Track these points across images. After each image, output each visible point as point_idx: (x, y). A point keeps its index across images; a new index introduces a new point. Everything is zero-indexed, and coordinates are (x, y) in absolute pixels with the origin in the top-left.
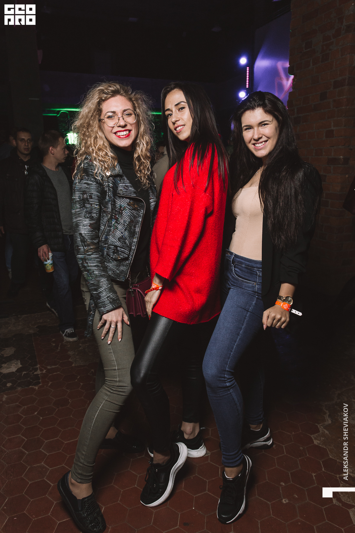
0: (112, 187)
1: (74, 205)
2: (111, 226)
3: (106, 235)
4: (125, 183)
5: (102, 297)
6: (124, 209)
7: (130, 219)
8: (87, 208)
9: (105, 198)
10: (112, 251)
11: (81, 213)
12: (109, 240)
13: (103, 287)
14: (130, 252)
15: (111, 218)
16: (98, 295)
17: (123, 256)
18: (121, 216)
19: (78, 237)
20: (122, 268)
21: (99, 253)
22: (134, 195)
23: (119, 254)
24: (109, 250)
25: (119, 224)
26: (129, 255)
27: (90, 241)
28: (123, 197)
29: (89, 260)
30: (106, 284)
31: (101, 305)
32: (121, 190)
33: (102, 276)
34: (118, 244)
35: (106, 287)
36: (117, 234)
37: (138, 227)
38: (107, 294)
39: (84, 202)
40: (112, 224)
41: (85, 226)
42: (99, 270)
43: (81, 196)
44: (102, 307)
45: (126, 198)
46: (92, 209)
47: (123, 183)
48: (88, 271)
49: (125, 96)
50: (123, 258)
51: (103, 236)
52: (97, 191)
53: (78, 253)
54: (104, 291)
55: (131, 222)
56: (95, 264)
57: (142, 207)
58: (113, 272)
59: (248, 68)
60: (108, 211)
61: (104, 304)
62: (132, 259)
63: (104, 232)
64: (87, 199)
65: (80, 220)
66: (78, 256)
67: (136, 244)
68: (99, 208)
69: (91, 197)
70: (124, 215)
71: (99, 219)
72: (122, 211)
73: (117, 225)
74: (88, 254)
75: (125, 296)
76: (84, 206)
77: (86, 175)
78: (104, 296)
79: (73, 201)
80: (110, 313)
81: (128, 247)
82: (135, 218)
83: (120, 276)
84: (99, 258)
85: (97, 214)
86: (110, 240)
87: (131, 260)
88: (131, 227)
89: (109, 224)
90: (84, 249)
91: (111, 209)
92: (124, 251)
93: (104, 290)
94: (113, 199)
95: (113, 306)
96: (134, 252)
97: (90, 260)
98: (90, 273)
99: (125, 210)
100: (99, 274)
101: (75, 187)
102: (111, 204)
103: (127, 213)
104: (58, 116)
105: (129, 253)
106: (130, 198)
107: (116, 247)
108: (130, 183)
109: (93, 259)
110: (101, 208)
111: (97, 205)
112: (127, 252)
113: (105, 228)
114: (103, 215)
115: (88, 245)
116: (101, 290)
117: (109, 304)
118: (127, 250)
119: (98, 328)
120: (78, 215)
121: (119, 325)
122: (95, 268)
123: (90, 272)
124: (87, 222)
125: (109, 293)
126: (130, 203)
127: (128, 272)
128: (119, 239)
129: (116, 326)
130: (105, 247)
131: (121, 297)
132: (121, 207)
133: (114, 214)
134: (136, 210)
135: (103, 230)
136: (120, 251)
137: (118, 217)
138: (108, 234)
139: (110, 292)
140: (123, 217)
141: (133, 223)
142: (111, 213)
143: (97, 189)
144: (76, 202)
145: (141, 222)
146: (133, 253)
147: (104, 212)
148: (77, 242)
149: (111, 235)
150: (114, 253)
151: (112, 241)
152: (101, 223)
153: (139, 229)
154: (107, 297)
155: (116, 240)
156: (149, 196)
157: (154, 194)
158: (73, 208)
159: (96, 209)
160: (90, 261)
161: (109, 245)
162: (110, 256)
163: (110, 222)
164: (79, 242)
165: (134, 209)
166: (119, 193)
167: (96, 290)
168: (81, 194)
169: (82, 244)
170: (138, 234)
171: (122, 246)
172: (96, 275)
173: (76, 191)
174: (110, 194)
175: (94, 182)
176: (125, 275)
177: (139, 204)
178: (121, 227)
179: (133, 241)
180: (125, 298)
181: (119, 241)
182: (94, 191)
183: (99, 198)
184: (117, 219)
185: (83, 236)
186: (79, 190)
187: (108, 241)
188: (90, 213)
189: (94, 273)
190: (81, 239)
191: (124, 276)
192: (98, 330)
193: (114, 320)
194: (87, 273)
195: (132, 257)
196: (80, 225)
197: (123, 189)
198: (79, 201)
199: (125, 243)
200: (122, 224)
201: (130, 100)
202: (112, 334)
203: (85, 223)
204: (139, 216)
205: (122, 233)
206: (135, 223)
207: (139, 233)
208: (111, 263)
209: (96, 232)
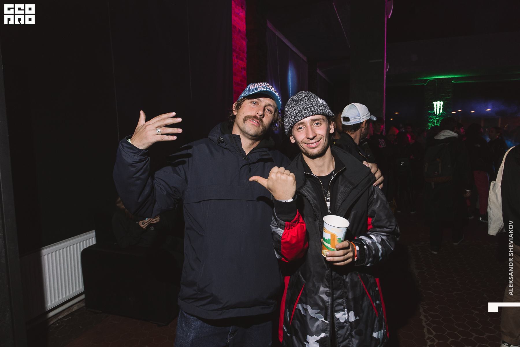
104: (425, 85)
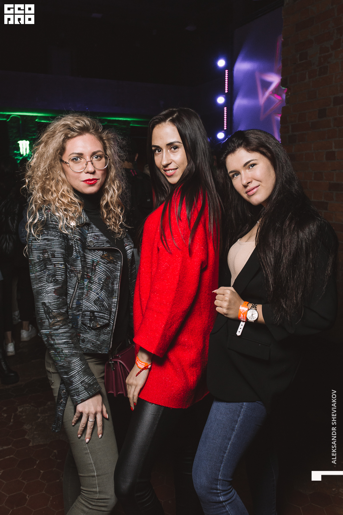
0: (80, 240)
1: (32, 267)
2: (84, 287)
3: (78, 300)
4: (94, 233)
5: (75, 382)
6: (97, 264)
7: (106, 275)
8: (49, 270)
9: (72, 254)
10: (88, 318)
11: (42, 277)
12: (82, 305)
13: (76, 369)
14: (110, 315)
15: (83, 278)
16: (69, 380)
17: (103, 322)
18: (95, 273)
19: (41, 308)
20: (103, 337)
21: (69, 326)
22: (107, 246)
23: (98, 321)
24: (84, 318)
25: (93, 283)
26: (109, 320)
27: (56, 311)
28: (94, 250)
29: (56, 336)
30: (79, 365)
31: (73, 393)
32: (91, 241)
33: (73, 355)
34: (94, 308)
35: (79, 369)
36: (91, 296)
37: (117, 283)
38: (80, 379)
39: (45, 262)
40: (85, 285)
41: (49, 293)
42: (69, 348)
43: (41, 255)
44: (74, 395)
45: (98, 250)
46: (55, 271)
47: (92, 233)
48: (56, 349)
49: (94, 135)
50: (104, 325)
51: (73, 301)
52: (60, 248)
53: (42, 327)
54: (77, 375)
55: (108, 278)
56: (64, 341)
57: (119, 258)
58: (93, 344)
59: (227, 71)
60: (77, 270)
61: (77, 391)
62: (113, 324)
63: (74, 296)
64: (49, 259)
65: (42, 286)
66: (42, 331)
67: (116, 305)
68: (64, 267)
69: (53, 256)
70: (98, 271)
71: (65, 283)
72: (95, 267)
73: (91, 286)
74: (54, 329)
75: (103, 375)
76: (46, 268)
77: (45, 229)
78: (76, 381)
79: (31, 263)
80: (86, 402)
81: (107, 310)
82: (112, 273)
83: (101, 347)
84: (68, 333)
85: (62, 275)
86: (84, 305)
87: (113, 326)
88: (108, 285)
89: (81, 285)
90: (49, 322)
91: (81, 267)
92: (103, 316)
93: (76, 373)
94: (82, 255)
95: (89, 394)
96: (115, 314)
97: (58, 336)
98: (57, 353)
99: (99, 265)
100: (70, 352)
101: (31, 245)
102: (81, 261)
103: (101, 269)
105: (110, 318)
106: (103, 250)
107: (92, 312)
108: (101, 230)
109: (61, 334)
110: (66, 268)
111: (61, 264)
112: (107, 317)
113: (74, 291)
114: (70, 275)
115: (54, 317)
116: (73, 373)
117: (83, 390)
118: (107, 315)
119: (73, 424)
120: (39, 280)
121: (99, 417)
122: (64, 346)
123: (58, 351)
124: (51, 287)
125: (83, 377)
126: (104, 255)
127: (110, 341)
128: (95, 302)
129: (95, 418)
130: (79, 315)
131: (99, 377)
132: (93, 262)
133: (86, 272)
134: (112, 263)
135: (73, 294)
136: (98, 317)
137: (91, 275)
138: (80, 298)
139: (84, 375)
140: (96, 274)
141: (110, 279)
142: (81, 271)
143: (60, 245)
144: (35, 263)
145: (119, 277)
146: (115, 317)
147: (72, 271)
148: (39, 314)
149: (85, 298)
150: (91, 320)
151: (86, 306)
152: (69, 286)
153: (119, 285)
154: (81, 383)
155: (91, 304)
156: (124, 243)
157: (129, 240)
158: (32, 271)
159: (61, 270)
160: (57, 338)
161: (83, 312)
162: (86, 326)
163: (82, 283)
164: (43, 314)
165: (110, 262)
166: (89, 246)
167: (67, 373)
168: (41, 253)
169: (46, 317)
170: (118, 292)
171: (100, 310)
172: (67, 355)
173: (34, 251)
174: (77, 248)
175: (55, 236)
176: (108, 345)
177: (115, 255)
178: (95, 287)
179: (112, 302)
180: (103, 378)
181: (95, 304)
182: (57, 248)
183: (63, 255)
184: (90, 278)
185: (47, 307)
186: (38, 248)
187: (81, 307)
188: (54, 275)
189: (63, 353)
190: (44, 310)
191: (107, 347)
192: (73, 426)
193: (93, 411)
194: (54, 353)
195: (114, 322)
196: (42, 293)
197: (93, 240)
198: (39, 262)
199: (103, 306)
200: (96, 282)
201: (101, 139)
202: (90, 429)
203: (49, 289)
204: (116, 270)
205: (98, 294)
206: (112, 279)
207: (118, 290)
208: (89, 334)
209: (63, 299)
